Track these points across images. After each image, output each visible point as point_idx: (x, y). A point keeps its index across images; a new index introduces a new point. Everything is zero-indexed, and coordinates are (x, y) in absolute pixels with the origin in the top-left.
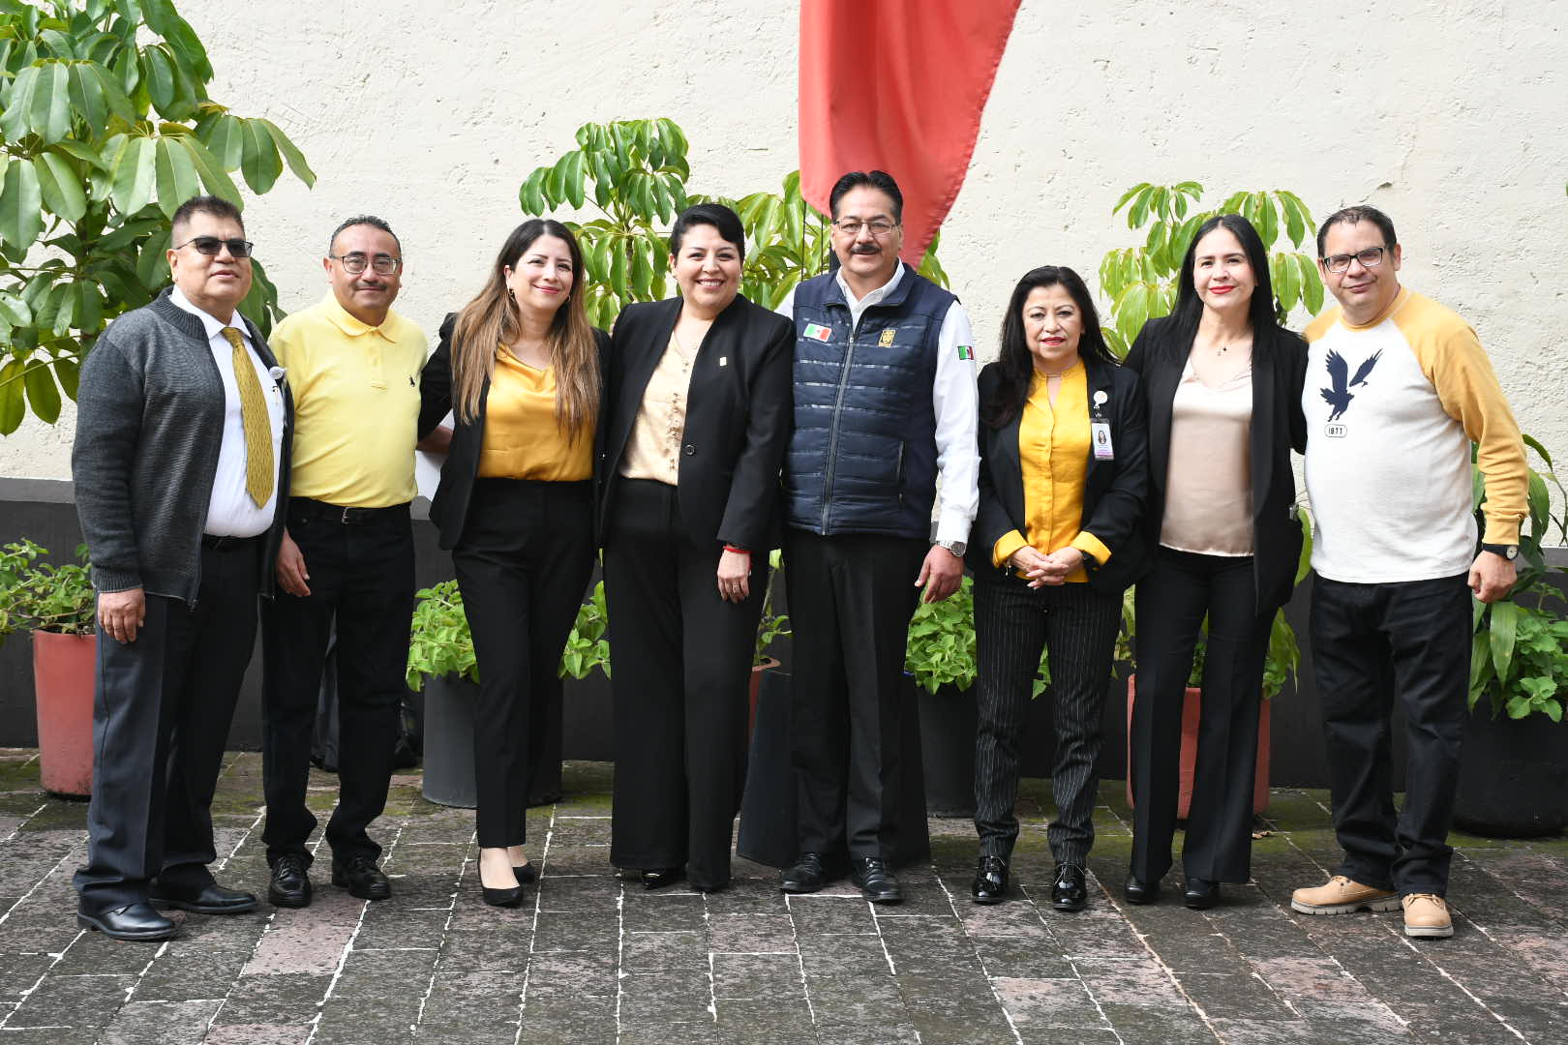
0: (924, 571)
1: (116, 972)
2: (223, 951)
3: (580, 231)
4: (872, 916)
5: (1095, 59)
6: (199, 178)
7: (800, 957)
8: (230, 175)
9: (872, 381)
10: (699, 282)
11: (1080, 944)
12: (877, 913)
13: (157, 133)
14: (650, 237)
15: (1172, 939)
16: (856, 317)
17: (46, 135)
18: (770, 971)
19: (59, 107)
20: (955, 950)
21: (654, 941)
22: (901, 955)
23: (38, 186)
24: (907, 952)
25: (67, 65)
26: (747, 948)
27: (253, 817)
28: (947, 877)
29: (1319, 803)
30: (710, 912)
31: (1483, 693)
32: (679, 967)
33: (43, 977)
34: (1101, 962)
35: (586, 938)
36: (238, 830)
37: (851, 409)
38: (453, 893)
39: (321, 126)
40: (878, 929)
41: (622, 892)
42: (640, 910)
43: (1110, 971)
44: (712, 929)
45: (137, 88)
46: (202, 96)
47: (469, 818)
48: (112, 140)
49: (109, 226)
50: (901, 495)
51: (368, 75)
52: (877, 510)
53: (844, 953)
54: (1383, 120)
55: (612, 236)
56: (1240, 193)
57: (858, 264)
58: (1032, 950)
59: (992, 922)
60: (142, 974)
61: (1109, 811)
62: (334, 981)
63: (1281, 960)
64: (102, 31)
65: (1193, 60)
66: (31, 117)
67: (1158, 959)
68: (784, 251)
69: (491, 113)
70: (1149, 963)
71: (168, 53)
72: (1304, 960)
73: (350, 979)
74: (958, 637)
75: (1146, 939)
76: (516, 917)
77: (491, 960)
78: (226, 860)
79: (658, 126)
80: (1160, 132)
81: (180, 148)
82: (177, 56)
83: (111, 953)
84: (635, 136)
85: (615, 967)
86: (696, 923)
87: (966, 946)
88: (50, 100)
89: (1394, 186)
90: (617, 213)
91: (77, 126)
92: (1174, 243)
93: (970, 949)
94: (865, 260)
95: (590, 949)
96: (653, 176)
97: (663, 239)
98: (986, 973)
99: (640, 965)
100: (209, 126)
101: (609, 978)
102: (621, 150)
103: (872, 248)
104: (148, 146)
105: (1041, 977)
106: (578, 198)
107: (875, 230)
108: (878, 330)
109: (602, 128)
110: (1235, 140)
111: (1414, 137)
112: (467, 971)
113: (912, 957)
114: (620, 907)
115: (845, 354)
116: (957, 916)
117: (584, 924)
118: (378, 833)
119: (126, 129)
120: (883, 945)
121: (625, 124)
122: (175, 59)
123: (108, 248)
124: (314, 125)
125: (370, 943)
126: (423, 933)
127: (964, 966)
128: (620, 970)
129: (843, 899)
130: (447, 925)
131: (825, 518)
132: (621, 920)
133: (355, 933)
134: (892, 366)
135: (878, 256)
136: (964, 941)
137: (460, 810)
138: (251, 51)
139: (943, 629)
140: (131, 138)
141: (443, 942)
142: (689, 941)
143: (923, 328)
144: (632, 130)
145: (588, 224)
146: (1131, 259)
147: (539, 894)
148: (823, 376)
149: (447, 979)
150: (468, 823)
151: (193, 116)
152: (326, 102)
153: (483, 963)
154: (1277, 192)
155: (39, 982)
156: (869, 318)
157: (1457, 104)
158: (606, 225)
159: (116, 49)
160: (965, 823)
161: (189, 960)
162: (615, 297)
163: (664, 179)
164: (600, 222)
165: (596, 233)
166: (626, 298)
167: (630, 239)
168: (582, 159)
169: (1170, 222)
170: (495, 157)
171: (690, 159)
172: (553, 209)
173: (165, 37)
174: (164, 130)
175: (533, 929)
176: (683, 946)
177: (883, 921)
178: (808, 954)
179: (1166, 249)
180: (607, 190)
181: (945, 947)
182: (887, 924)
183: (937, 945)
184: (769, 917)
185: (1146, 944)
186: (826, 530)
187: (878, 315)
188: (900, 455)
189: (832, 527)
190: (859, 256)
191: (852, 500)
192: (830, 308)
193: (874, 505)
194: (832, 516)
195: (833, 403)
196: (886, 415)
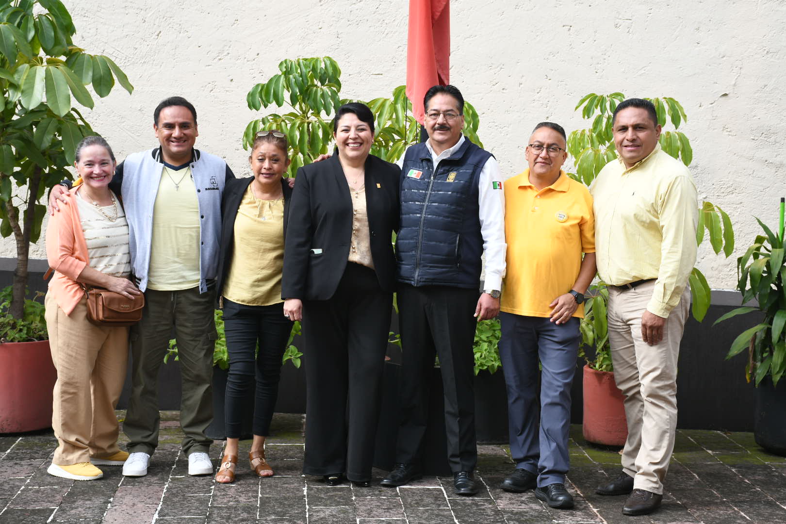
0: (478, 307)
2: (85, 519)
3: (281, 119)
4: (445, 498)
5: (564, 24)
6: (69, 88)
7: (407, 521)
8: (86, 87)
9: (442, 200)
10: (347, 145)
11: (562, 514)
12: (448, 497)
13: (45, 64)
14: (320, 122)
15: (612, 511)
16: (435, 165)
20: (492, 517)
21: (325, 512)
22: (463, 520)
24: (466, 518)
26: (377, 516)
28: (485, 477)
29: (689, 437)
30: (356, 496)
31: (782, 377)
34: (574, 523)
35: (287, 510)
37: (429, 216)
38: (212, 486)
39: (133, 60)
40: (449, 505)
41: (306, 485)
42: (317, 495)
44: (357, 505)
45: (33, 38)
46: (70, 43)
47: (218, 445)
48: (20, 67)
49: (17, 115)
50: (458, 264)
51: (160, 32)
52: (447, 272)
53: (431, 518)
54: (723, 59)
55: (299, 122)
57: (438, 136)
58: (536, 517)
59: (513, 501)
61: (573, 441)
63: (673, 523)
64: (13, 6)
65: (618, 25)
67: (605, 522)
68: (393, 130)
69: (228, 54)
70: (600, 523)
71: (51, 19)
72: (687, 523)
74: (489, 344)
75: (598, 511)
76: (248, 499)
77: (236, 523)
79: (324, 61)
80: (600, 65)
81: (59, 71)
83: (23, 520)
84: (311, 67)
86: (348, 502)
87: (499, 515)
89: (729, 95)
90: (301, 108)
92: (608, 126)
93: (501, 516)
94: (441, 134)
95: (290, 516)
96: (321, 89)
97: (327, 123)
100: (74, 60)
102: (303, 74)
103: (446, 127)
104: (41, 71)
106: (280, 100)
107: (448, 117)
108: (447, 172)
109: (293, 62)
110: (641, 69)
111: (741, 68)
113: (469, 521)
114: (305, 493)
115: (428, 186)
116: (492, 498)
117: (286, 502)
118: (167, 453)
119: (28, 61)
120: (453, 514)
121: (306, 60)
122: (55, 22)
123: (17, 127)
124: (130, 59)
125: (167, 514)
126: (197, 508)
129: (429, 489)
130: (210, 503)
131: (416, 276)
132: (306, 500)
133: (159, 508)
134: (452, 192)
135: (449, 131)
136: (497, 512)
138: (94, 18)
139: (481, 339)
140: (31, 66)
141: (208, 513)
142: (345, 512)
143: (471, 171)
144: (310, 63)
145: (285, 115)
146: (585, 135)
147: (260, 486)
148: (416, 197)
150: (217, 447)
151: (65, 54)
152: (136, 46)
154: (665, 98)
156: (442, 166)
157: (765, 50)
158: (296, 116)
159: (21, 17)
160: (493, 447)
162: (300, 155)
163: (328, 90)
164: (292, 114)
165: (290, 120)
166: (307, 156)
167: (309, 123)
168: (282, 78)
169: (606, 115)
170: (231, 78)
171: (340, 79)
172: (266, 106)
173: (48, 10)
174: (49, 62)
175: (258, 506)
176: (342, 515)
177: (451, 501)
178: (411, 519)
179: (604, 130)
180: (296, 96)
181: (487, 515)
182: (454, 503)
183: (483, 514)
184: (388, 499)
185: (598, 514)
186: (417, 283)
187: (447, 165)
188: (457, 242)
189: (420, 282)
190: (438, 131)
191: (431, 267)
192: (422, 161)
193: (444, 270)
194: (421, 275)
195: (421, 213)
196: (449, 219)
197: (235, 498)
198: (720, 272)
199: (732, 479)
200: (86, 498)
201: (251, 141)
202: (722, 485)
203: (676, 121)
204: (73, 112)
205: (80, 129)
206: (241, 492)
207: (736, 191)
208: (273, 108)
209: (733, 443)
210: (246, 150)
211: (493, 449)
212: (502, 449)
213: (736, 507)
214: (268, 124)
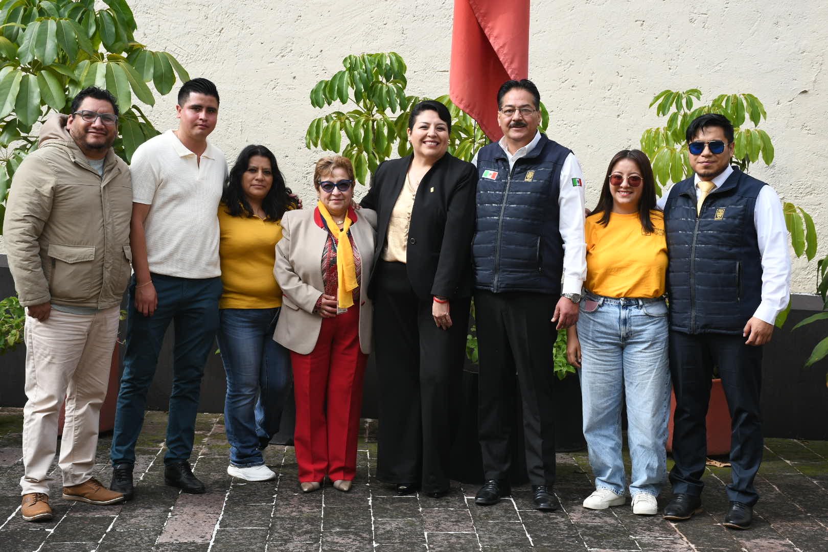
0: (556, 312)
1: (85, 541)
2: (145, 529)
3: (345, 117)
4: (516, 510)
5: (637, 19)
6: (130, 85)
7: (477, 535)
8: (147, 84)
9: (521, 201)
10: (424, 142)
11: (639, 529)
12: (519, 509)
13: (106, 59)
14: (386, 120)
16: (512, 164)
17: (43, 61)
18: (461, 543)
19: (51, 44)
20: (566, 532)
21: (393, 524)
22: (535, 534)
23: (39, 90)
24: (538, 533)
25: (55, 21)
26: (446, 529)
27: (157, 448)
30: (422, 507)
32: (408, 540)
33: (43, 544)
34: (652, 540)
35: (353, 522)
36: (149, 456)
37: (508, 218)
38: (274, 495)
39: (195, 57)
40: (520, 518)
41: (371, 495)
42: (382, 505)
43: (658, 545)
44: (425, 517)
45: (95, 33)
46: (131, 39)
47: (279, 450)
48: (81, 64)
50: (540, 268)
51: (223, 29)
52: (528, 277)
53: (502, 533)
54: (803, 55)
55: (364, 120)
56: (722, 95)
57: (514, 133)
58: (611, 532)
59: (586, 515)
60: (100, 542)
62: (210, 547)
63: (758, 541)
64: (74, 2)
65: (693, 20)
66: (35, 50)
67: (685, 539)
69: (292, 50)
70: (680, 541)
71: (112, 14)
72: (772, 541)
73: (219, 546)
74: (558, 349)
75: (676, 527)
76: (312, 509)
77: (299, 535)
78: (143, 474)
79: (390, 57)
80: (673, 62)
81: (120, 68)
82: (117, 16)
83: (82, 529)
84: (376, 63)
85: (371, 540)
86: (415, 514)
87: (572, 529)
88: (46, 41)
89: (809, 92)
90: (366, 105)
91: (60, 56)
93: (575, 531)
94: (517, 131)
95: (356, 529)
96: (387, 85)
97: (392, 121)
98: (586, 546)
99: (385, 539)
100: (135, 56)
101: (368, 546)
102: (368, 71)
103: (522, 124)
104: (101, 68)
105: (619, 549)
106: (345, 98)
107: (524, 113)
108: (524, 171)
109: (358, 58)
110: (716, 66)
111: (821, 64)
112: (286, 542)
113: (542, 536)
114: (370, 503)
115: (505, 187)
116: (565, 511)
117: (351, 513)
119: (88, 58)
120: (524, 528)
121: (371, 55)
122: (116, 18)
124: (192, 56)
125: (229, 524)
126: (259, 519)
127: (573, 541)
128: (374, 542)
130: (272, 513)
131: (496, 282)
132: (372, 511)
133: (220, 518)
134: (531, 192)
135: (525, 129)
136: (571, 527)
137: (274, 446)
138: (157, 14)
140: (92, 62)
141: (271, 524)
142: (412, 524)
143: (551, 169)
144: (375, 59)
145: (349, 113)
146: (659, 133)
147: (323, 496)
148: (492, 199)
149: (275, 546)
150: (279, 453)
151: (126, 50)
152: (198, 44)
153: (295, 537)
154: (743, 95)
155: (41, 546)
156: (519, 165)
158: (360, 113)
159: (83, 12)
160: (562, 455)
161: (126, 534)
162: (365, 153)
163: (393, 87)
164: (356, 112)
165: (354, 118)
166: (371, 155)
167: (373, 121)
168: (347, 74)
169: (682, 112)
170: (293, 75)
171: (406, 75)
172: (329, 104)
173: (109, 5)
174: (110, 58)
175: (322, 517)
176: (409, 528)
177: (522, 514)
178: (481, 533)
179: (679, 128)
180: (361, 93)
181: (560, 530)
182: (525, 516)
183: (555, 529)
184: (456, 511)
185: (676, 529)
186: (497, 290)
187: (524, 163)
188: (538, 245)
189: (500, 288)
190: (514, 128)
191: (511, 272)
192: (497, 160)
193: (524, 274)
194: (500, 281)
195: (498, 216)
196: (529, 221)
197: (298, 508)
198: (798, 275)
199: (814, 492)
200: (146, 506)
201: (314, 140)
202: (804, 498)
203: (755, 118)
204: (134, 110)
205: (141, 127)
206: (304, 502)
207: (815, 192)
208: (337, 105)
209: (812, 452)
210: (310, 149)
211: (562, 458)
212: (571, 457)
213: (822, 522)
214: (332, 123)
